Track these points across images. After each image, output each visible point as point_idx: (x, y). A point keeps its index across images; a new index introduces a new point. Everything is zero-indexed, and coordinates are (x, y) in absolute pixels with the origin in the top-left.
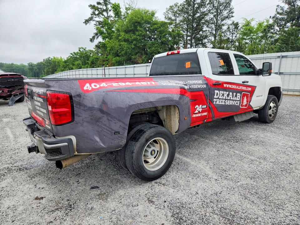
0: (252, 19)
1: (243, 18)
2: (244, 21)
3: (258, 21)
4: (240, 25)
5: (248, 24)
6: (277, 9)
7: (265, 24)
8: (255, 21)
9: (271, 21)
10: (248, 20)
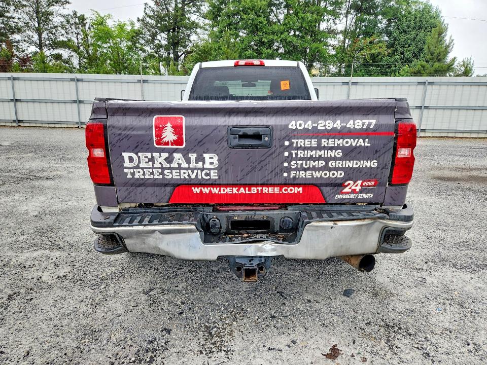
0: (109, 16)
1: (92, 10)
2: (93, 16)
3: (117, 20)
4: (88, 22)
5: (101, 22)
6: (145, 9)
7: (129, 28)
8: (112, 20)
9: (137, 26)
10: (102, 15)
